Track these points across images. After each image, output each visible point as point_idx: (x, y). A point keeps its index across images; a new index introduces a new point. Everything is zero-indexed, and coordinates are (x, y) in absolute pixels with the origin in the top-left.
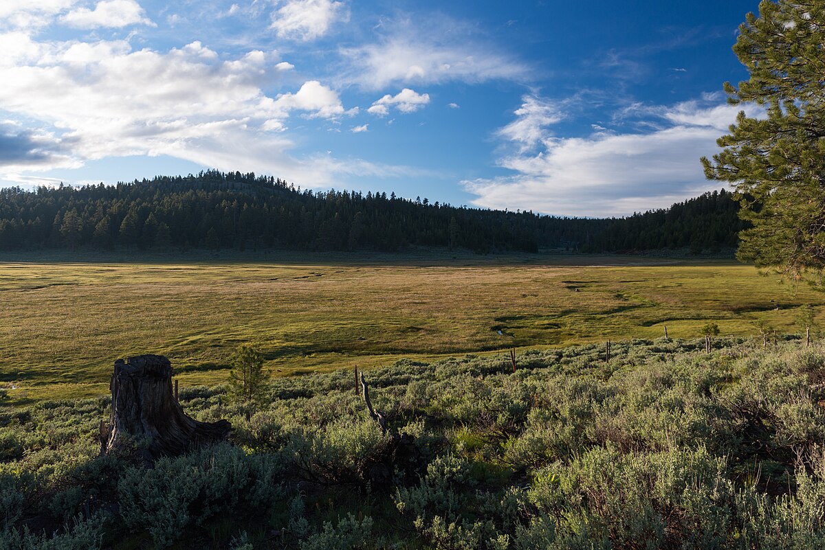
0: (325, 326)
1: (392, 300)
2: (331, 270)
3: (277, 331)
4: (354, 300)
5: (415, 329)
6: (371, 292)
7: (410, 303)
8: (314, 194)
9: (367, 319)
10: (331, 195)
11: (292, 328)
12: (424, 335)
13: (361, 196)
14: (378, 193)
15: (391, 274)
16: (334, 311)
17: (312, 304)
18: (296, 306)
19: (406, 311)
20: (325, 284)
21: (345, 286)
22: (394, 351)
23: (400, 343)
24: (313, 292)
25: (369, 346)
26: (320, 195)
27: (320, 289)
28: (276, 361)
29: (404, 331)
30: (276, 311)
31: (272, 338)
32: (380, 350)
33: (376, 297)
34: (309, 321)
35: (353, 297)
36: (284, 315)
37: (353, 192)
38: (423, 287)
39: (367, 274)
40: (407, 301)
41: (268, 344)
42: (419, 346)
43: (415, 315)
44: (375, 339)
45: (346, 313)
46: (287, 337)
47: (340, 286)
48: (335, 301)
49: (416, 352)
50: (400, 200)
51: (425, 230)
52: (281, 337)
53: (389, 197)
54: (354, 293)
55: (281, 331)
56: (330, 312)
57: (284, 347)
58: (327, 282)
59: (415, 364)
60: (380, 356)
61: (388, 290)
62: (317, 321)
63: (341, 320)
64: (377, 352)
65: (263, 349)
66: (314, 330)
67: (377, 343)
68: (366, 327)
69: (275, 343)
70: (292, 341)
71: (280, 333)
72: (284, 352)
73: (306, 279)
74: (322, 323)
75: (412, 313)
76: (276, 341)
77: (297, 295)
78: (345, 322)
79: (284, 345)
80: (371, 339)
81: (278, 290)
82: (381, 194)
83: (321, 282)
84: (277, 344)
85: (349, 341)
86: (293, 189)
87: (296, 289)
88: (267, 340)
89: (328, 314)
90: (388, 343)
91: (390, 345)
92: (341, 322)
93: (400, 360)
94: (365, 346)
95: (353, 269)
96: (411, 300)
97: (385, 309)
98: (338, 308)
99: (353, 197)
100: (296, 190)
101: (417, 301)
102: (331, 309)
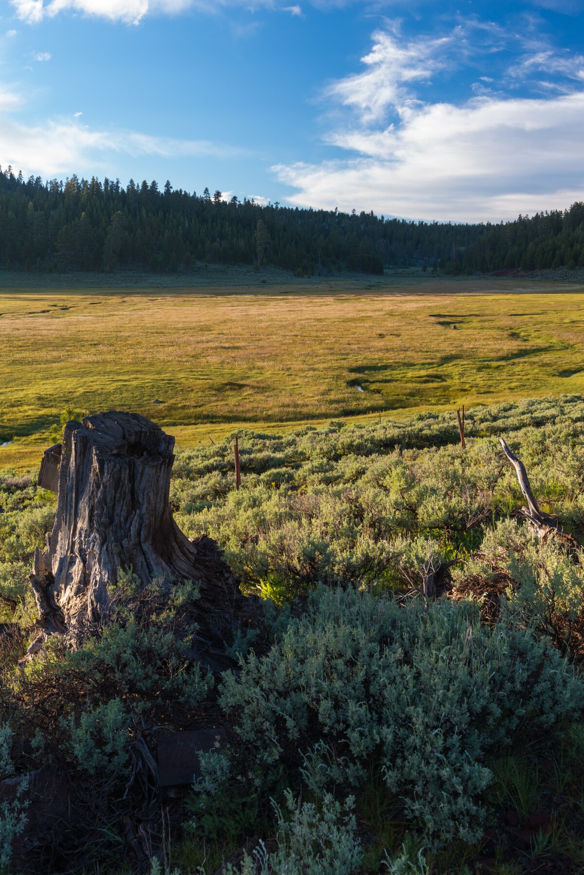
0: (97, 383)
1: (187, 343)
2: (82, 300)
3: (25, 392)
4: (131, 345)
5: (236, 386)
6: (153, 333)
7: (216, 348)
8: (44, 183)
9: (159, 373)
10: (73, 184)
11: (47, 388)
12: (251, 394)
13: (118, 187)
14: (145, 183)
15: (175, 305)
16: (105, 362)
17: (68, 351)
18: (42, 354)
19: (214, 359)
20: (78, 322)
21: (111, 323)
22: (212, 418)
23: (219, 406)
24: (63, 333)
25: (173, 412)
26: (55, 185)
27: (73, 329)
28: (33, 437)
29: (220, 389)
30: (14, 362)
31: (18, 404)
32: (190, 417)
33: (163, 339)
34: (70, 376)
35: (126, 340)
36: (28, 368)
37: (107, 181)
38: (229, 325)
39: (139, 306)
40: (211, 345)
41: (15, 413)
42: (249, 411)
43: (229, 366)
44: (178, 401)
45: (123, 365)
46: (42, 401)
47: (103, 324)
48: (101, 347)
49: (245, 420)
50: (178, 194)
51: (218, 239)
52: (33, 401)
53: (161, 189)
54: (127, 334)
55: (32, 391)
56: (98, 362)
57: (41, 417)
58: (81, 318)
59: (260, 437)
60: (194, 427)
61: (178, 329)
62: (82, 377)
63: (119, 374)
64: (186, 421)
65: (9, 420)
66: (81, 390)
67: (184, 407)
68: (160, 383)
69: (25, 411)
70: (51, 407)
71: (31, 396)
72: (43, 424)
73: (46, 314)
74: (91, 379)
75: (223, 362)
76: (26, 408)
77: (40, 338)
78: (126, 377)
79: (41, 412)
80: (173, 401)
81: (8, 331)
82: (149, 184)
83: (72, 318)
84: (30, 413)
85: (140, 406)
86: (12, 175)
87: (34, 329)
88: (13, 406)
89: (96, 365)
90: (200, 406)
91: (206, 410)
92: (120, 378)
93: (236, 431)
94: (166, 412)
95: (115, 300)
96: (217, 344)
97: (181, 356)
98: (110, 357)
99: (106, 188)
100: (16, 176)
101: (227, 345)
102: (99, 358)
